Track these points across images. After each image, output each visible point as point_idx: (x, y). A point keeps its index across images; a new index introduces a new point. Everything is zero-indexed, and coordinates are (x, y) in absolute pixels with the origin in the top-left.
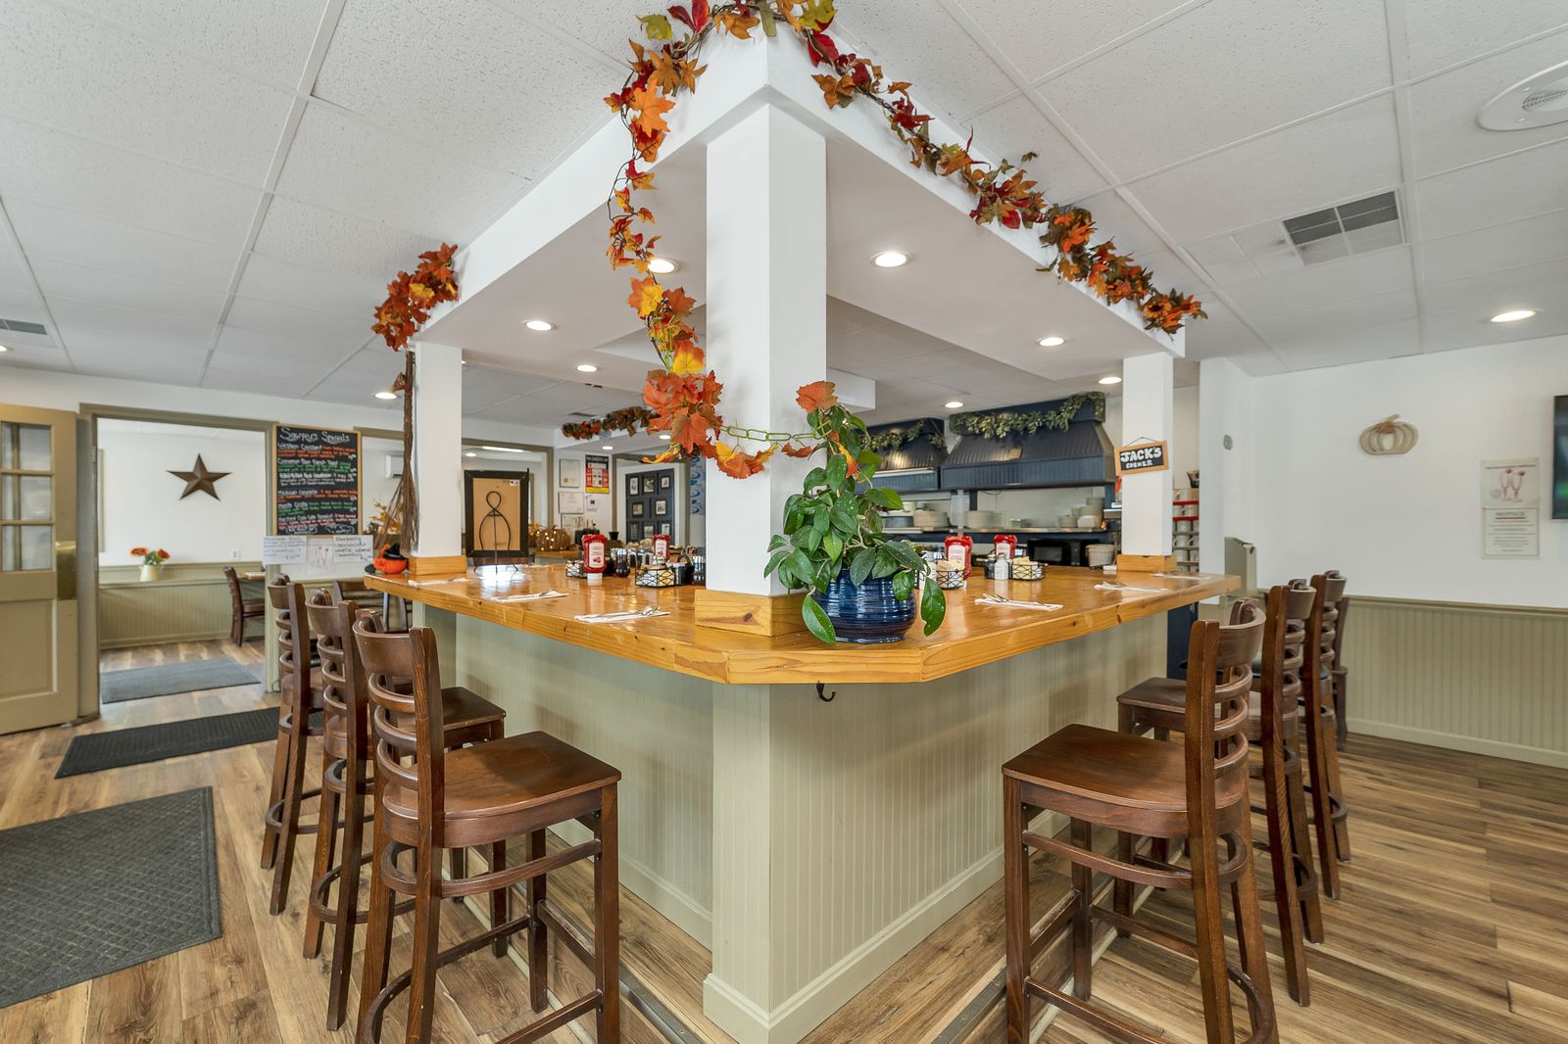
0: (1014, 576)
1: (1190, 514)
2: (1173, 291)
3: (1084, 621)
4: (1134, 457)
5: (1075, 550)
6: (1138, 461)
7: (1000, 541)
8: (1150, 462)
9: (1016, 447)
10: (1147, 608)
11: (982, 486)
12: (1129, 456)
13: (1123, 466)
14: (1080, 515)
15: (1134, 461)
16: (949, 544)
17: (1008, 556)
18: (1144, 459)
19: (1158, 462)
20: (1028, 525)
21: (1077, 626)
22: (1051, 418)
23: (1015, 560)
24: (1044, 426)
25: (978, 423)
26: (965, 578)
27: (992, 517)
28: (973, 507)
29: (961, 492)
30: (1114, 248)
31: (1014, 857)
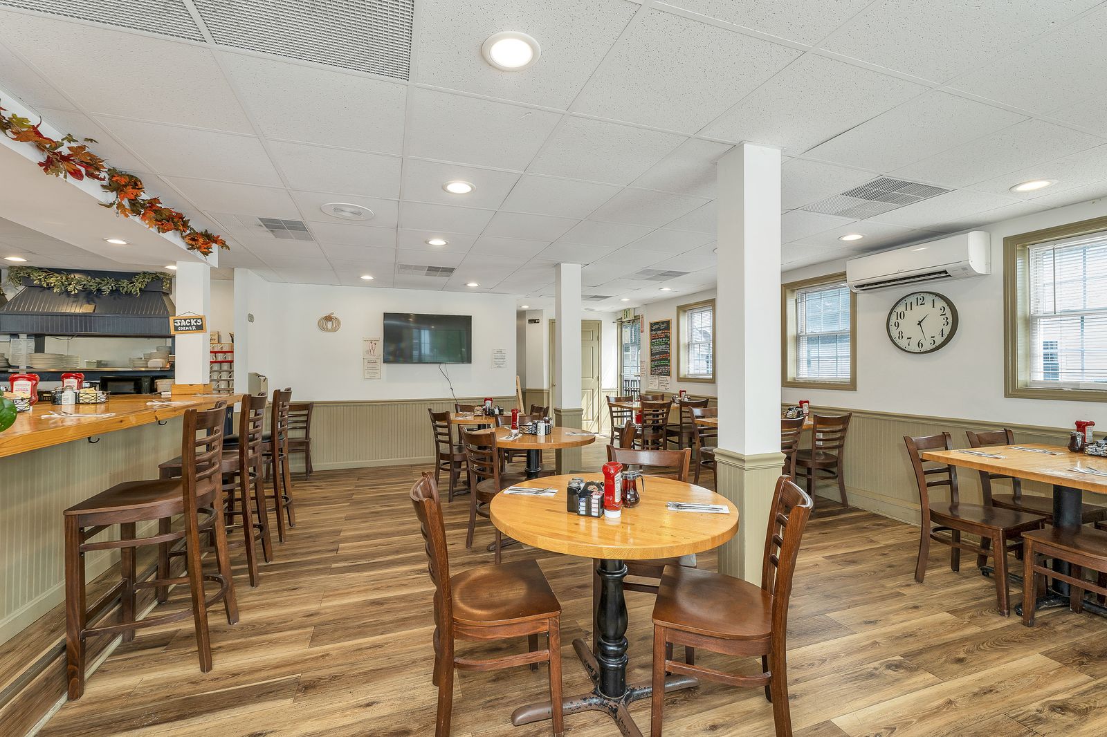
0: (81, 401)
1: (229, 358)
2: (206, 231)
3: (129, 420)
4: (183, 323)
5: (146, 384)
6: (186, 326)
7: (68, 377)
8: (194, 328)
9: (88, 303)
10: (177, 412)
11: (50, 332)
12: (180, 323)
13: (176, 328)
14: (150, 358)
15: (183, 326)
16: (13, 380)
17: (75, 388)
18: (190, 325)
19: (200, 328)
20: (106, 365)
21: (123, 423)
22: (124, 285)
23: (82, 391)
24: (117, 290)
25: (45, 278)
26: (31, 404)
27: (61, 358)
28: (40, 348)
29: (23, 337)
30: (160, 203)
31: (73, 561)
